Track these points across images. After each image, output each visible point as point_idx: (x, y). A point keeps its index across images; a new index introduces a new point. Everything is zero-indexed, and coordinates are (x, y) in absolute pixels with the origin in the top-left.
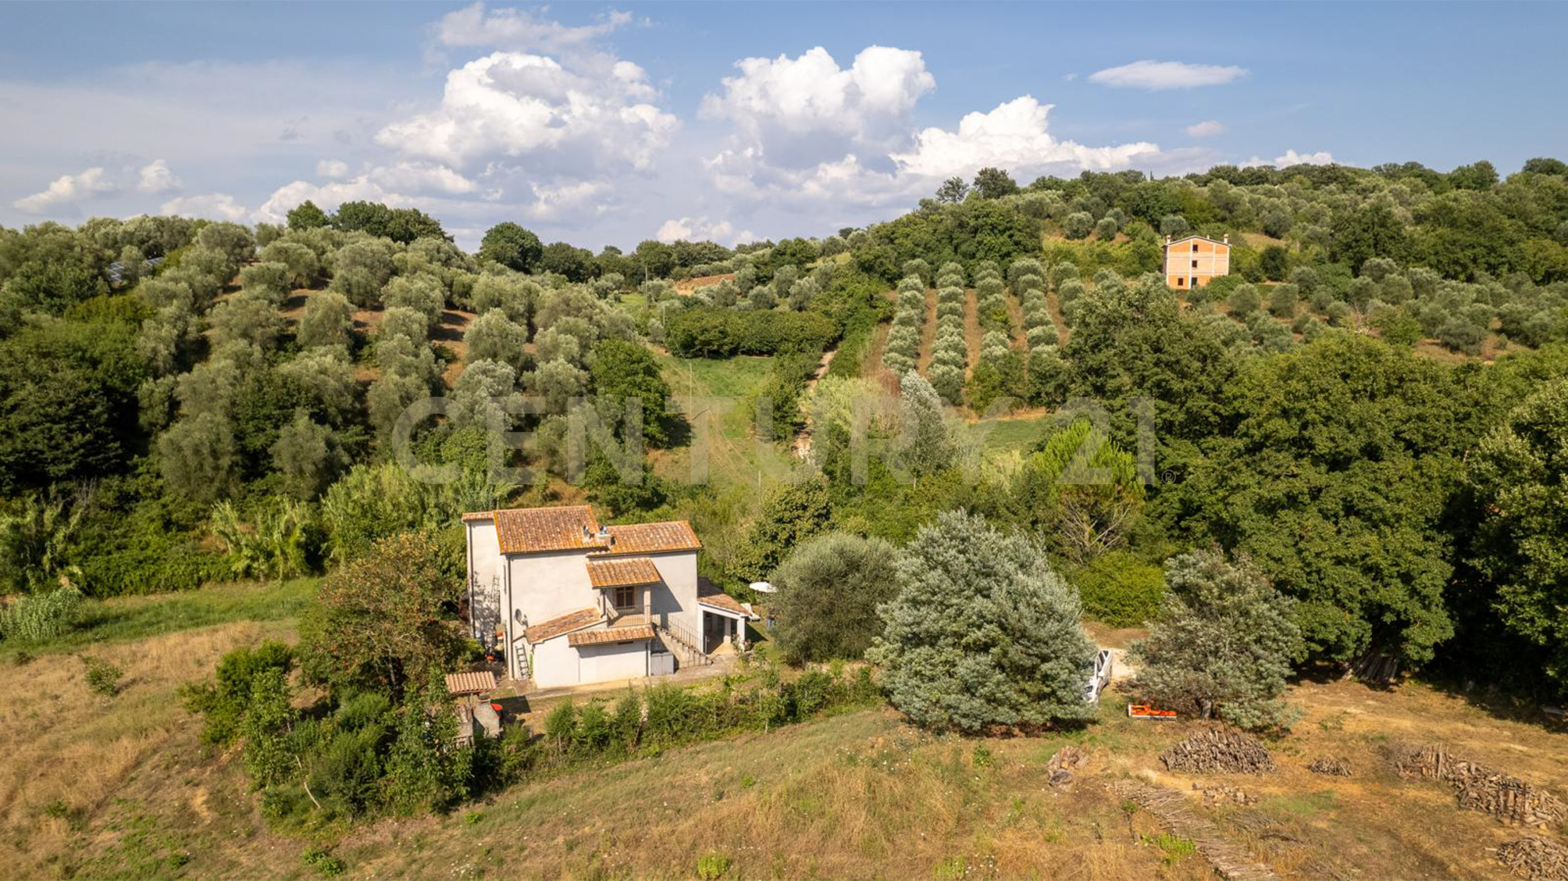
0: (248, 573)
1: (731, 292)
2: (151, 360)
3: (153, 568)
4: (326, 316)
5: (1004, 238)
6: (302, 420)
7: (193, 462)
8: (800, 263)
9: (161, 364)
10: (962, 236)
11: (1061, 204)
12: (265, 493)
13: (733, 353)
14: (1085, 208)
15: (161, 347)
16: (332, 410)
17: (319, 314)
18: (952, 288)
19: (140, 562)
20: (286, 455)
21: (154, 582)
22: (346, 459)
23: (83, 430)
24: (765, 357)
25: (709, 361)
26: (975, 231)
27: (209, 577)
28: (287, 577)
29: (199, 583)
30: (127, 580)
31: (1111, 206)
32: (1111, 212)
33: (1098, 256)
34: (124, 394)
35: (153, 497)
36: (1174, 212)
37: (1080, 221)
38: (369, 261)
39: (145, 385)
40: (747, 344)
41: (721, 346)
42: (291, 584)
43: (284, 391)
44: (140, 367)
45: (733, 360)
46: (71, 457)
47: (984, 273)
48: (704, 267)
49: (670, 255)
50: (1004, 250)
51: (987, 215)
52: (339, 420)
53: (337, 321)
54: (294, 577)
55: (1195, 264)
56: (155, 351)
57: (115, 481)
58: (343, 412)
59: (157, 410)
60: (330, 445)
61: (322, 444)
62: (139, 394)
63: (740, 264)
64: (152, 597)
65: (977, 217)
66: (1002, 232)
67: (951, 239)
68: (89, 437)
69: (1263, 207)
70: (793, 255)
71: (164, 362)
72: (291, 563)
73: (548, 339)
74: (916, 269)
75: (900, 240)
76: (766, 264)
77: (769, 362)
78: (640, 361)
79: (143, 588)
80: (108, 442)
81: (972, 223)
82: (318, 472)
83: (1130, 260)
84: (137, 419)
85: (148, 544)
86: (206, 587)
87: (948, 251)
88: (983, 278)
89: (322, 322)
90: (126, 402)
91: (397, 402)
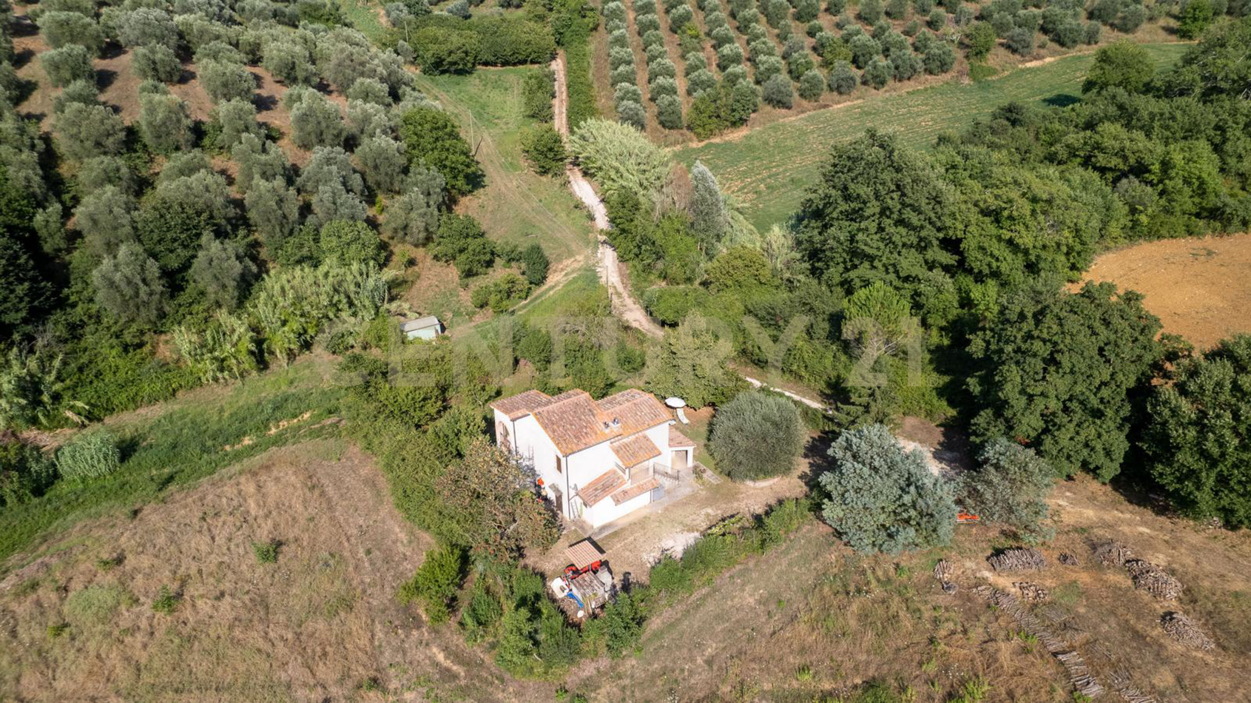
2: (27, 187)
3: (134, 389)
6: (210, 242)
7: (128, 291)
9: (39, 191)
12: (191, 304)
13: (474, 67)
16: (222, 223)
21: (139, 399)
22: (255, 269)
23: (21, 281)
25: (455, 78)
27: (180, 387)
28: (243, 376)
29: (175, 393)
30: (116, 402)
34: (25, 229)
35: (95, 322)
38: (158, 32)
39: (38, 217)
41: (465, 64)
42: (249, 382)
43: (184, 215)
44: (23, 198)
45: (476, 74)
46: (21, 306)
52: (229, 228)
53: (179, 121)
54: (248, 375)
56: (28, 179)
57: (58, 315)
58: (229, 221)
60: (239, 258)
61: (234, 260)
62: (36, 226)
64: (142, 411)
68: (26, 285)
71: (40, 187)
72: (246, 366)
79: (132, 405)
82: (238, 286)
86: (180, 394)
89: (164, 123)
90: (27, 235)
91: (275, 207)
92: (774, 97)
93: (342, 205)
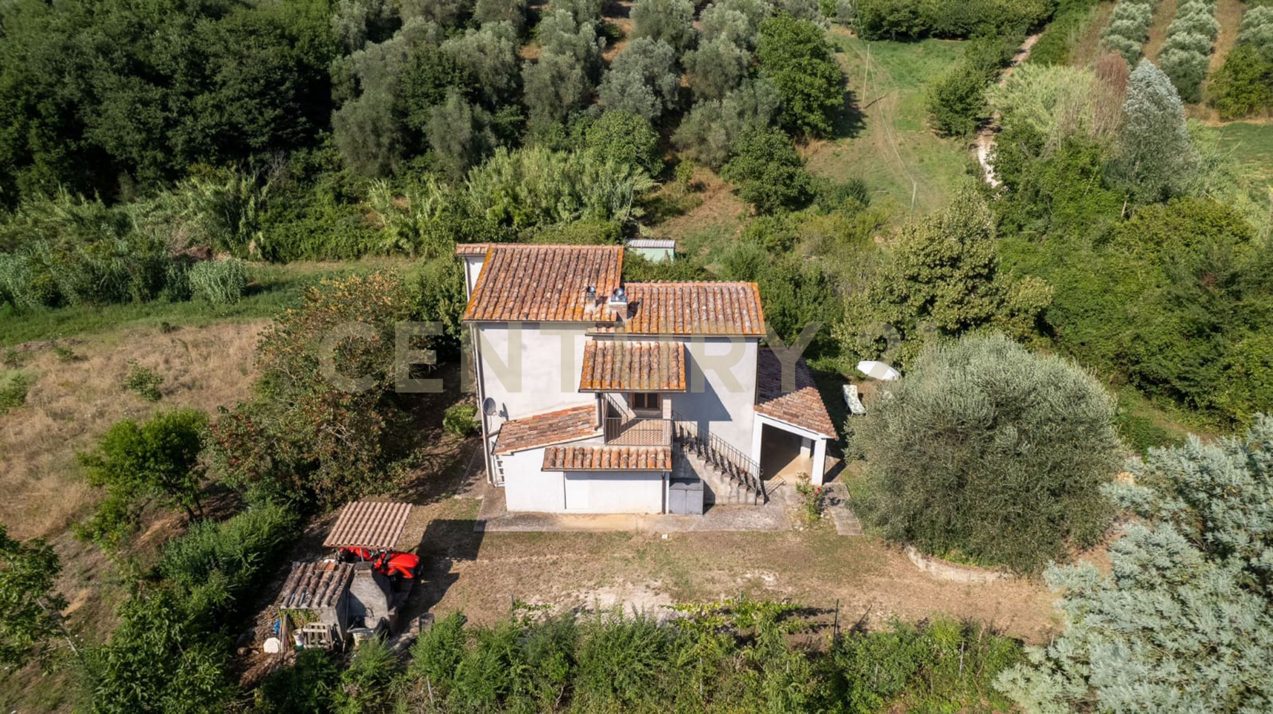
2: (343, 37)
3: (323, 238)
6: (453, 99)
7: (359, 138)
9: (352, 41)
13: (923, 35)
15: (352, 25)
16: (488, 89)
19: (312, 232)
20: (437, 134)
21: (323, 250)
22: (491, 140)
23: (275, 107)
24: (959, 41)
25: (895, 44)
27: (366, 249)
28: (430, 256)
29: (358, 256)
30: (302, 247)
34: (318, 71)
35: (333, 169)
39: (334, 62)
40: (940, 26)
41: (910, 28)
43: (440, 68)
44: (333, 43)
45: (923, 43)
46: (265, 130)
52: (495, 99)
56: (346, 28)
57: (302, 154)
58: (498, 91)
59: (345, 86)
60: (477, 125)
61: (469, 124)
62: (330, 70)
64: (322, 264)
68: (278, 112)
71: (355, 39)
77: (960, 46)
78: (809, 40)
79: (314, 256)
80: (297, 117)
82: (466, 153)
84: (330, 94)
85: (322, 214)
86: (365, 258)
90: (318, 78)
91: (550, 81)
93: (629, 95)
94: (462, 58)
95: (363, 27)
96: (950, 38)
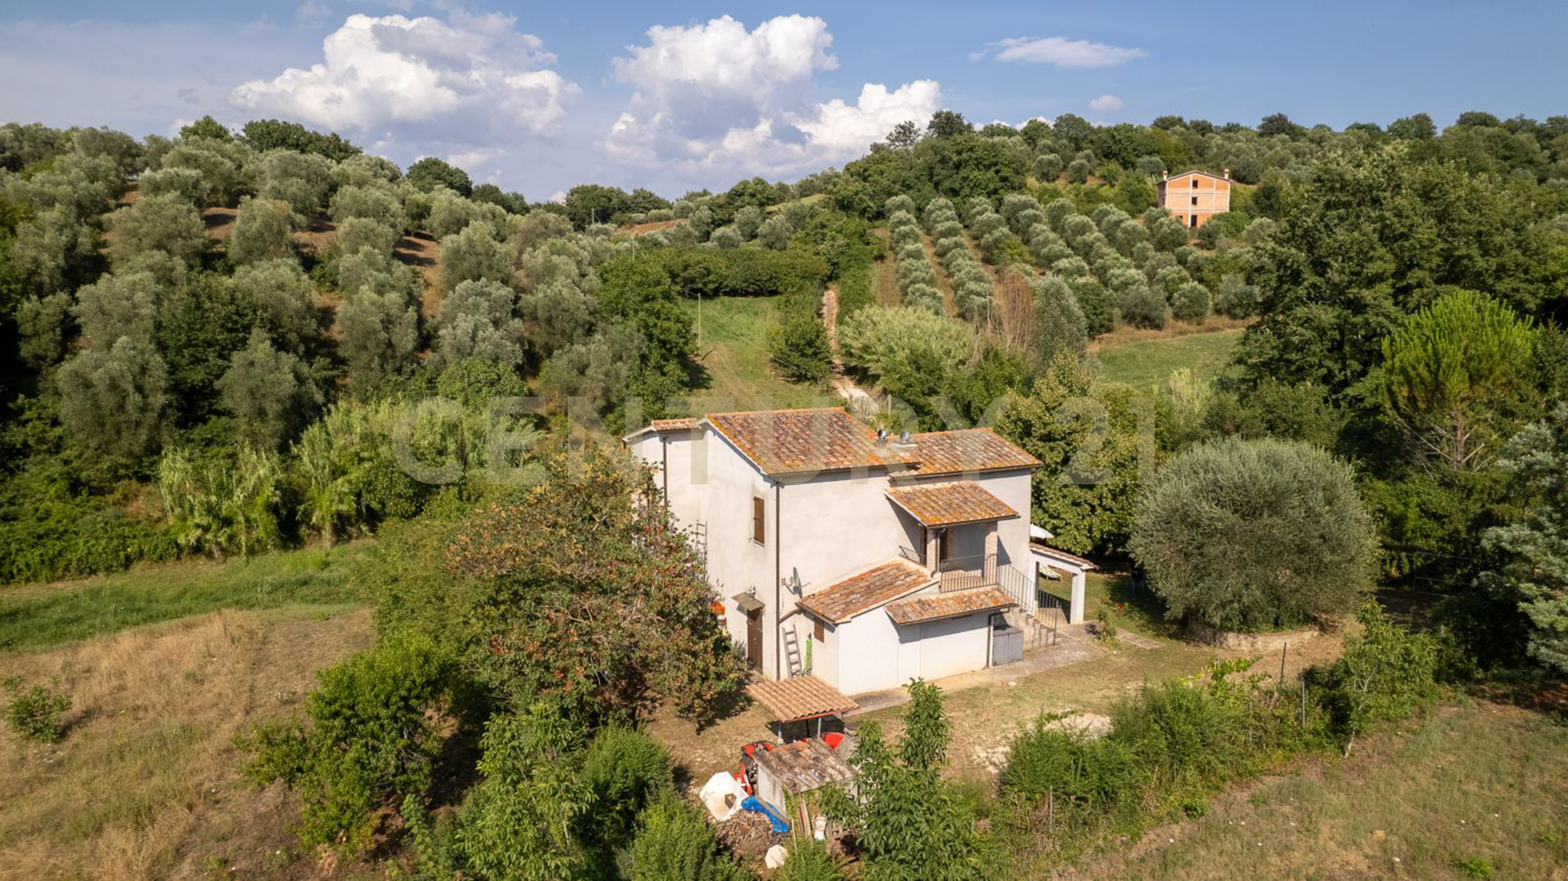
0: (198, 549)
1: (688, 235)
2: (32, 273)
3: (60, 545)
4: (267, 225)
5: (991, 173)
6: (260, 346)
7: (108, 400)
8: (762, 205)
9: (47, 280)
10: (944, 172)
11: (1025, 147)
12: (209, 443)
13: (716, 293)
14: (1052, 150)
15: (45, 257)
16: (292, 336)
17: (256, 225)
18: (950, 224)
19: (40, 537)
20: (240, 392)
21: (61, 564)
22: (319, 398)
26: (958, 166)
27: (141, 554)
28: (252, 552)
29: (128, 563)
30: (21, 562)
31: (1079, 149)
32: (1081, 154)
33: (1086, 194)
35: (48, 451)
36: (1150, 154)
37: (1050, 163)
38: (303, 173)
39: (26, 305)
40: (731, 283)
41: (705, 284)
42: (257, 560)
43: (232, 308)
44: (17, 281)
45: (718, 300)
47: (978, 208)
48: (642, 216)
49: (610, 200)
50: (992, 186)
51: (971, 149)
52: (303, 348)
54: (264, 550)
55: (1194, 201)
56: (36, 262)
58: (306, 339)
59: (45, 338)
60: (300, 379)
61: (291, 377)
62: (18, 316)
63: (684, 212)
64: (60, 585)
65: (959, 153)
66: (988, 167)
67: (931, 176)
69: (1228, 152)
70: (753, 195)
71: (51, 277)
72: (260, 533)
73: (540, 259)
74: (901, 206)
75: (876, 177)
76: (721, 206)
79: (46, 572)
81: (955, 158)
82: (284, 415)
83: (1120, 198)
84: (17, 350)
85: (48, 514)
86: (137, 568)
87: (929, 187)
88: (981, 213)
89: (262, 235)
91: (379, 326)
92: (1138, 310)
93: (484, 340)
94: (259, 296)
95: (61, 261)
96: (742, 295)
